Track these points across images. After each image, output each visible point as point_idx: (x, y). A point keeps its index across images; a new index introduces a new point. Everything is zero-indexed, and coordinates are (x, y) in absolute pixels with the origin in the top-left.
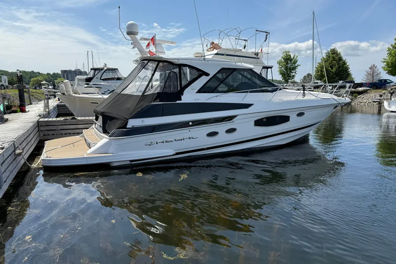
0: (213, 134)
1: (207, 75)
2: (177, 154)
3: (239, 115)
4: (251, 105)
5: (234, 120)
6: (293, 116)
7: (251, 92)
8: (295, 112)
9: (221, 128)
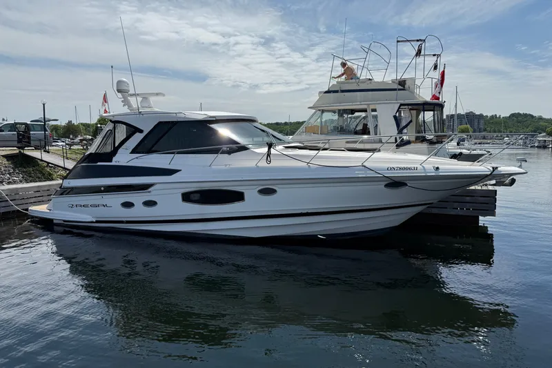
0: (128, 205)
1: (141, 131)
2: (97, 222)
3: (156, 184)
4: (177, 171)
5: (150, 190)
6: (251, 194)
7: (178, 153)
8: (256, 187)
9: (137, 198)
